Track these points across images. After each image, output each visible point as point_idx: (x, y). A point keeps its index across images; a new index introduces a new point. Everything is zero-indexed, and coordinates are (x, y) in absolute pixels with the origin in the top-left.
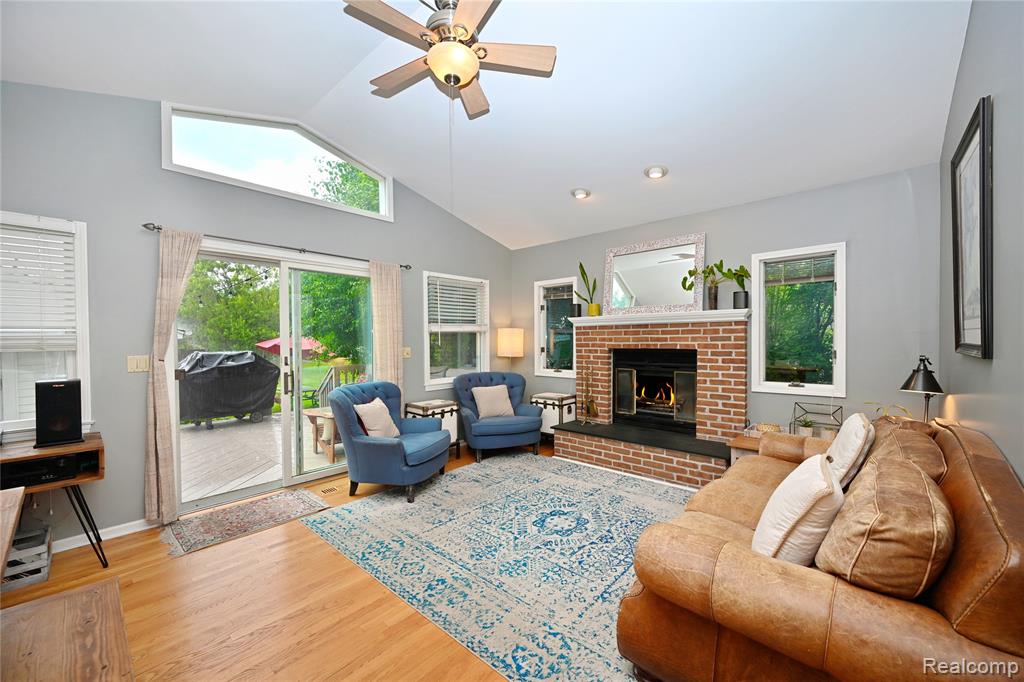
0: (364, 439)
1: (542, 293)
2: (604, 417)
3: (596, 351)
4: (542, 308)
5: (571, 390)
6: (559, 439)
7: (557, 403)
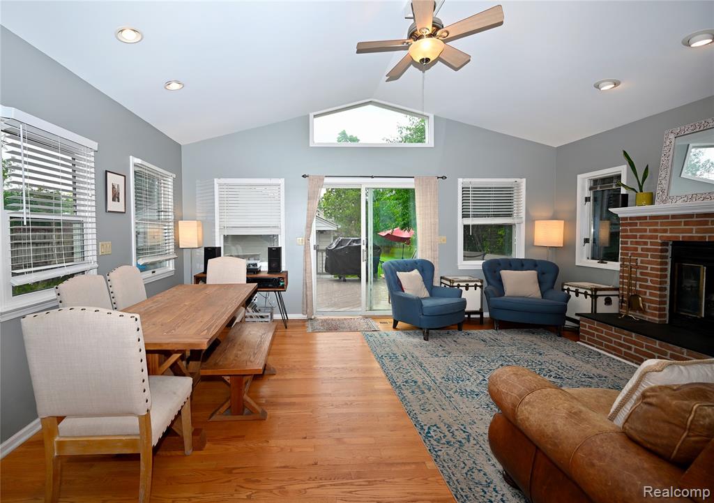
0: (401, 293)
1: (587, 185)
2: (653, 315)
3: (646, 243)
4: (587, 199)
5: (616, 282)
6: (585, 326)
7: (589, 292)
